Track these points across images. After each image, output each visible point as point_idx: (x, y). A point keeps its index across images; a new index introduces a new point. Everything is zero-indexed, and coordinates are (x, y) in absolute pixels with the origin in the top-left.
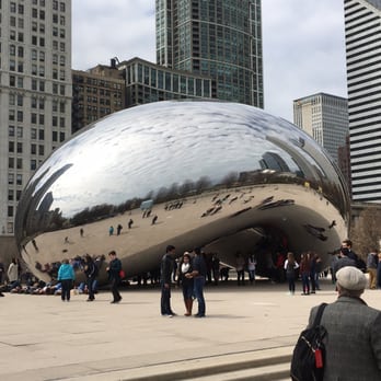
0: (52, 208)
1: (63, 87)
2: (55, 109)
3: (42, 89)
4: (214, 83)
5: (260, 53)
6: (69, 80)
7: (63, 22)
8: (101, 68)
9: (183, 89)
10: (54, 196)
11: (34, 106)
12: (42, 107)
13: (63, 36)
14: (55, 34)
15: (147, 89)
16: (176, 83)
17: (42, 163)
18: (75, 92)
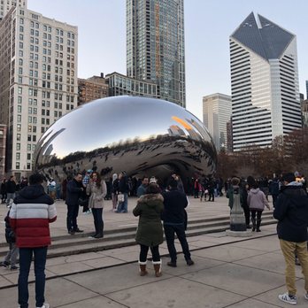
0: (52, 154)
1: (73, 87)
2: (68, 100)
3: (61, 89)
4: (158, 87)
5: (184, 71)
6: (76, 84)
7: (73, 52)
8: (95, 77)
9: (141, 90)
10: (53, 146)
11: (56, 99)
12: (61, 99)
13: (73, 60)
14: (69, 58)
15: (121, 90)
16: (137, 86)
17: (47, 128)
18: (80, 90)
